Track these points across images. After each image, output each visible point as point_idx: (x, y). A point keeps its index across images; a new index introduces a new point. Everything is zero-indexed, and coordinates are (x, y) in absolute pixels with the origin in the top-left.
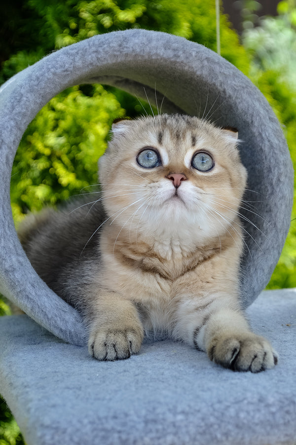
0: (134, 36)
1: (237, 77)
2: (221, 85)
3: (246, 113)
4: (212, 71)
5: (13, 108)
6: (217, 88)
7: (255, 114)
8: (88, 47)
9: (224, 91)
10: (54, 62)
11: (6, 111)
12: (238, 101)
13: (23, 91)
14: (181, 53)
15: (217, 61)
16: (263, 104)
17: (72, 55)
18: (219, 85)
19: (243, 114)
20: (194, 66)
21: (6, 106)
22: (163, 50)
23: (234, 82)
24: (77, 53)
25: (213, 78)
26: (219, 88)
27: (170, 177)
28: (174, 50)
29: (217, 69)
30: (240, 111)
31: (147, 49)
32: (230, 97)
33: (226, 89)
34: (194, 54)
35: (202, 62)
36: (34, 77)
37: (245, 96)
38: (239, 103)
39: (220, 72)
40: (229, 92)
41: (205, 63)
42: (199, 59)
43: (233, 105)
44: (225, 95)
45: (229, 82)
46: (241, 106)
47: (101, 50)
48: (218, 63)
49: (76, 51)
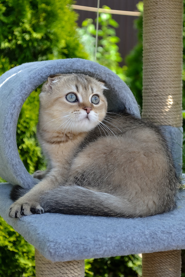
0: (77, 61)
1: (121, 82)
2: (113, 86)
3: (123, 99)
4: (110, 79)
5: (21, 91)
6: (111, 87)
7: (127, 100)
8: (57, 66)
9: (114, 89)
10: (41, 71)
11: (18, 92)
12: (120, 93)
13: (26, 83)
14: (98, 70)
15: (112, 74)
16: (131, 95)
17: (50, 68)
18: (112, 85)
19: (122, 99)
20: (102, 76)
21: (18, 90)
22: (90, 69)
23: (119, 85)
24: (52, 68)
25: (110, 82)
26: (112, 87)
27: (85, 109)
28: (94, 69)
29: (112, 78)
30: (120, 97)
31: (83, 68)
32: (116, 91)
33: (115, 87)
34: (103, 71)
35: (106, 75)
36: (32, 78)
37: (124, 91)
38: (120, 94)
39: (114, 80)
40: (116, 89)
41: (107, 75)
42: (105, 74)
43: (117, 95)
44: (114, 90)
45: (117, 85)
46: (121, 96)
47: (62, 67)
48: (113, 76)
49: (51, 67)
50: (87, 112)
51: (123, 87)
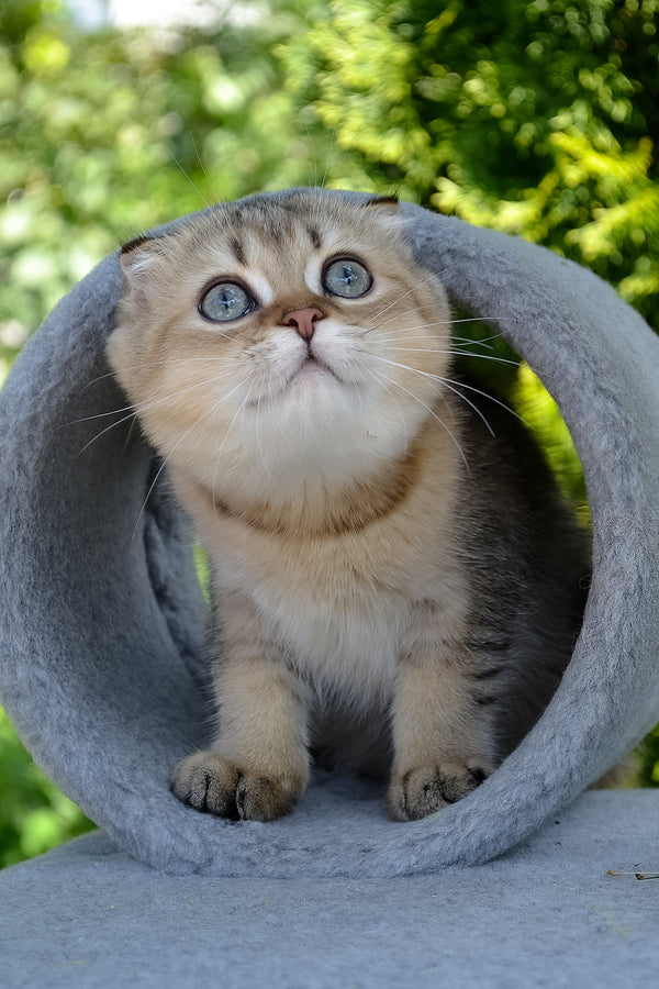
50: (298, 332)
51: (534, 315)
